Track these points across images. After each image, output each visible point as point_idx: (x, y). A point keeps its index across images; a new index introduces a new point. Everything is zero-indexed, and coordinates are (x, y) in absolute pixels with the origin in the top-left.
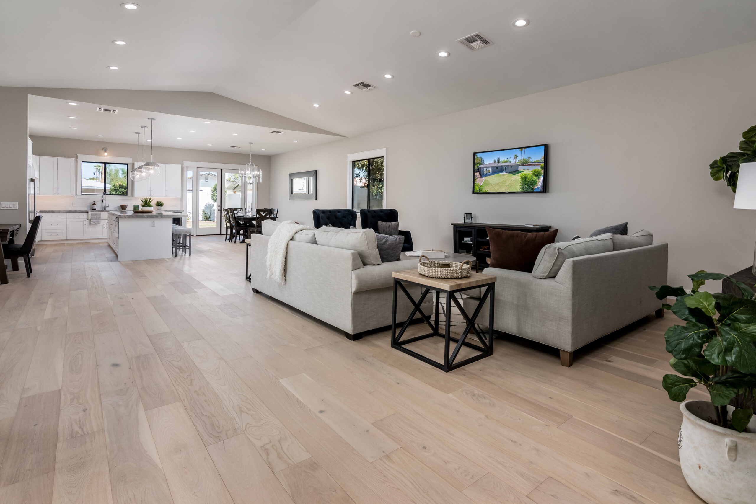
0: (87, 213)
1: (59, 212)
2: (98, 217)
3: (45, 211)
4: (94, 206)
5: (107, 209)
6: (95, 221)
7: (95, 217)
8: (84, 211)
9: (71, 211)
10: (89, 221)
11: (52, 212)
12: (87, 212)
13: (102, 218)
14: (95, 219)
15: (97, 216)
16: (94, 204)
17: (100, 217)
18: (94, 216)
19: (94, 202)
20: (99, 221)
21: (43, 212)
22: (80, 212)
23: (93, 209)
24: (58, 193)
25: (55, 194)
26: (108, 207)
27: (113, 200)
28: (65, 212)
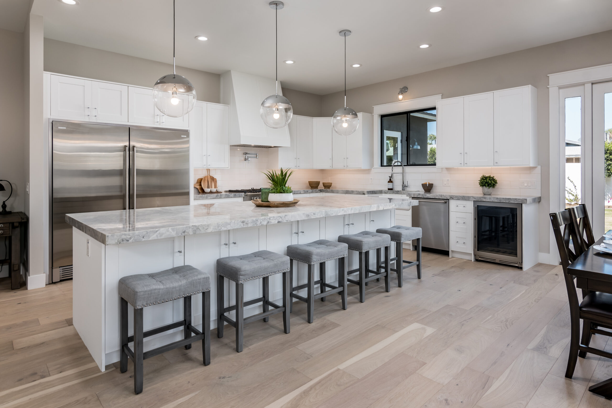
4: (390, 183)
5: (406, 189)
19: (390, 177)
21: (325, 192)
22: (357, 194)
23: (389, 189)
24: (347, 166)
25: (344, 166)
26: (407, 186)
27: (416, 173)
28: (343, 193)
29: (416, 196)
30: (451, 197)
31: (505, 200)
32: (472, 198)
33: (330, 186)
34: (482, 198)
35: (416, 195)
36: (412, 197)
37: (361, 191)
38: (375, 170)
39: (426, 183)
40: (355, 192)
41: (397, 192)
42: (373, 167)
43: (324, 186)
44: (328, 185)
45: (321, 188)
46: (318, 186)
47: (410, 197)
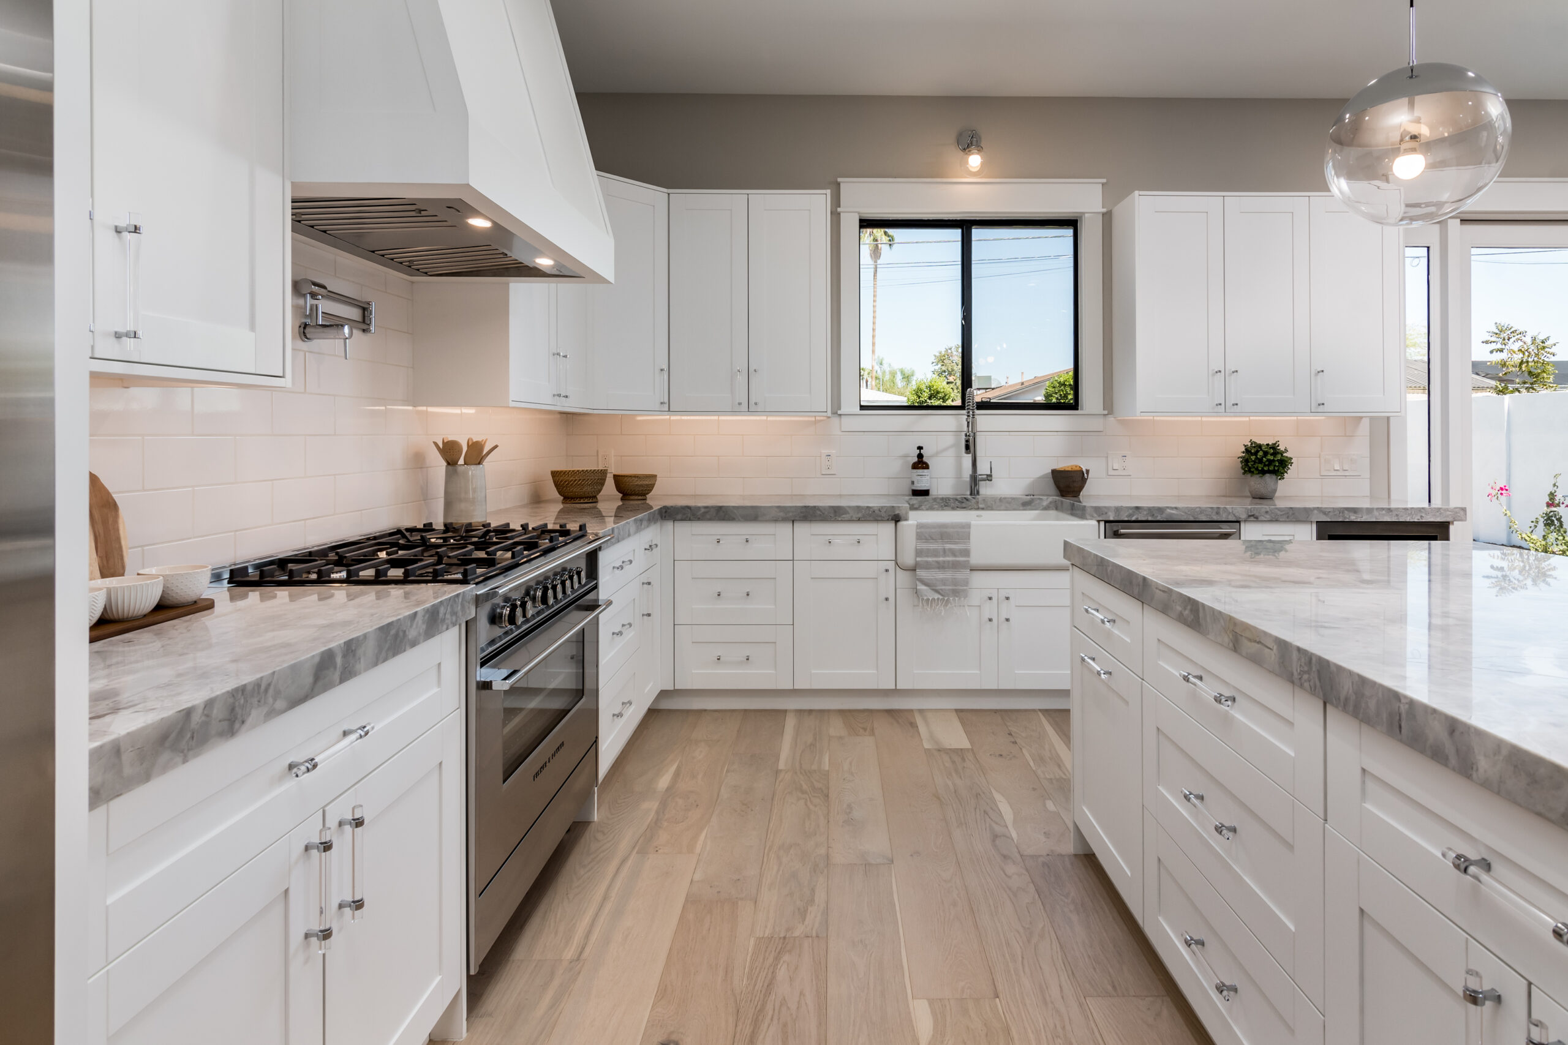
0: (891, 526)
1: (752, 514)
2: (953, 553)
3: (689, 507)
4: (920, 471)
5: (985, 490)
6: (940, 575)
7: (935, 553)
8: (880, 507)
9: (815, 508)
10: (903, 577)
11: (721, 514)
13: (975, 559)
14: (941, 566)
15: (948, 546)
16: (921, 463)
17: (966, 553)
18: (933, 546)
19: (920, 448)
20: (960, 575)
21: (679, 516)
22: (859, 520)
23: (917, 493)
24: (752, 402)
25: (740, 404)
26: (991, 480)
27: (1011, 433)
28: (784, 520)
29: (1127, 516)
31: (1411, 513)
32: (1316, 512)
33: (649, 488)
34: (1346, 512)
35: (1127, 513)
36: (1106, 522)
37: (882, 507)
38: (848, 423)
39: (1078, 469)
40: (849, 514)
41: (960, 502)
42: (839, 412)
43: (619, 488)
44: (642, 486)
45: (609, 499)
46: (600, 491)
47: (1099, 521)
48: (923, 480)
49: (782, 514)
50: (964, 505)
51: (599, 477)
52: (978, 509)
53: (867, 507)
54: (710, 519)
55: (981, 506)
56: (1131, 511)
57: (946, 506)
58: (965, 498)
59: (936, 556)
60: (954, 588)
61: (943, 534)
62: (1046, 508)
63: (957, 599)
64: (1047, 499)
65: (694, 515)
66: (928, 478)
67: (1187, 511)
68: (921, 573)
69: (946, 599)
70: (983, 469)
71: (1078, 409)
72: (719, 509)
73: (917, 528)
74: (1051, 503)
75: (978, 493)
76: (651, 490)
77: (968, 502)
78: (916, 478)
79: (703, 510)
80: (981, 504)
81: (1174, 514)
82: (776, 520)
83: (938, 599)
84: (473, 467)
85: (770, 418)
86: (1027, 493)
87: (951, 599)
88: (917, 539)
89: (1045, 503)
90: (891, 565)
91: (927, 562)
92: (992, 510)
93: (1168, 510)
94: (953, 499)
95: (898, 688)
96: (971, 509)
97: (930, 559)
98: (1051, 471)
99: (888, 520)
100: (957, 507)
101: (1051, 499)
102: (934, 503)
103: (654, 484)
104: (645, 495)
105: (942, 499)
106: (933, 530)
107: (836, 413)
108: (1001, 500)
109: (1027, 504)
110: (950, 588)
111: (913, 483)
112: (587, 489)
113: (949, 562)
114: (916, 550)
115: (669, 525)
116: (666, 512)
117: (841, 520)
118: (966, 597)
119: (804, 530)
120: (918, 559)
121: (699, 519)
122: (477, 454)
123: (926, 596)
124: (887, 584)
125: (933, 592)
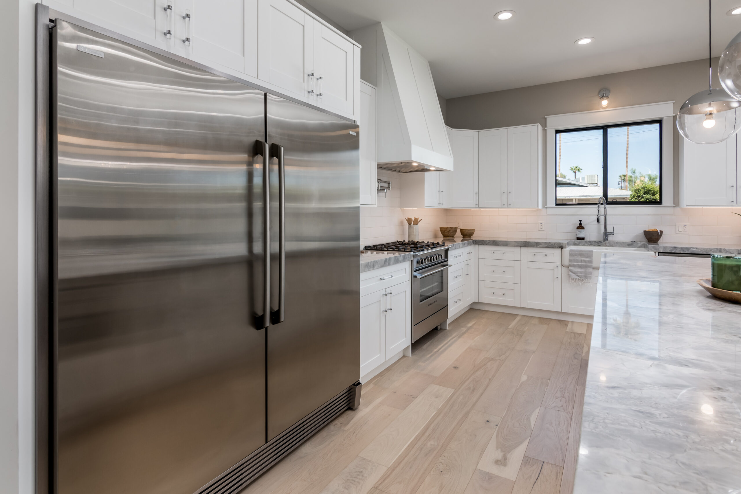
0: (560, 249)
1: (505, 244)
2: (585, 261)
3: (484, 241)
4: (580, 230)
5: (611, 238)
6: (579, 270)
7: (577, 261)
8: (555, 243)
9: (529, 242)
10: (564, 270)
11: (495, 243)
12: (562, 248)
13: (595, 264)
14: (580, 266)
15: (583, 259)
16: (581, 227)
17: (591, 262)
18: (576, 258)
19: (580, 221)
20: (588, 270)
21: (480, 243)
22: (546, 247)
23: (578, 239)
24: (508, 204)
25: (504, 204)
26: (613, 235)
27: (625, 215)
28: (517, 246)
29: (669, 251)
30: (739, 252)
35: (670, 249)
36: (659, 253)
37: (556, 243)
38: (549, 211)
39: (656, 230)
40: (542, 245)
41: (597, 243)
42: (546, 207)
43: (462, 234)
44: (469, 233)
45: (459, 237)
46: (455, 234)
47: (655, 252)
48: (581, 234)
49: (517, 244)
50: (599, 244)
51: (455, 230)
52: (606, 246)
53: (550, 243)
54: (490, 245)
55: (607, 245)
56: (672, 249)
57: (591, 244)
58: (600, 241)
59: (577, 262)
60: (585, 275)
61: (581, 254)
62: (640, 247)
63: (586, 279)
64: (640, 243)
65: (485, 243)
66: (583, 233)
67: (702, 249)
68: (572, 269)
69: (582, 279)
70: (609, 230)
71: (661, 204)
72: (494, 241)
73: (570, 251)
74: (642, 245)
75: (607, 240)
76: (473, 235)
77: (601, 243)
78: (578, 233)
79: (488, 242)
80: (607, 244)
81: (695, 251)
82: (514, 246)
83: (578, 279)
84: (415, 225)
85: (518, 209)
86: (632, 241)
87: (584, 279)
88: (570, 256)
89: (639, 245)
90: (559, 265)
91: (574, 264)
92: (613, 246)
93: (692, 249)
94: (594, 241)
95: (562, 311)
96: (603, 246)
97: (575, 263)
98: (643, 232)
99: (558, 248)
100: (596, 245)
101: (642, 243)
102: (586, 243)
103: (474, 233)
104: (471, 236)
105: (589, 241)
106: (577, 252)
107: (545, 207)
108: (617, 243)
109: (630, 245)
110: (584, 275)
111: (577, 235)
112: (451, 234)
113: (583, 265)
114: (569, 259)
115: (477, 246)
116: (475, 242)
117: (539, 247)
118: (590, 279)
119: (525, 250)
120: (570, 263)
121: (487, 245)
122: (416, 222)
123: (573, 277)
124: (558, 272)
125: (576, 276)
